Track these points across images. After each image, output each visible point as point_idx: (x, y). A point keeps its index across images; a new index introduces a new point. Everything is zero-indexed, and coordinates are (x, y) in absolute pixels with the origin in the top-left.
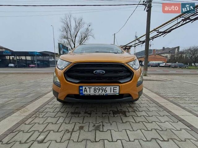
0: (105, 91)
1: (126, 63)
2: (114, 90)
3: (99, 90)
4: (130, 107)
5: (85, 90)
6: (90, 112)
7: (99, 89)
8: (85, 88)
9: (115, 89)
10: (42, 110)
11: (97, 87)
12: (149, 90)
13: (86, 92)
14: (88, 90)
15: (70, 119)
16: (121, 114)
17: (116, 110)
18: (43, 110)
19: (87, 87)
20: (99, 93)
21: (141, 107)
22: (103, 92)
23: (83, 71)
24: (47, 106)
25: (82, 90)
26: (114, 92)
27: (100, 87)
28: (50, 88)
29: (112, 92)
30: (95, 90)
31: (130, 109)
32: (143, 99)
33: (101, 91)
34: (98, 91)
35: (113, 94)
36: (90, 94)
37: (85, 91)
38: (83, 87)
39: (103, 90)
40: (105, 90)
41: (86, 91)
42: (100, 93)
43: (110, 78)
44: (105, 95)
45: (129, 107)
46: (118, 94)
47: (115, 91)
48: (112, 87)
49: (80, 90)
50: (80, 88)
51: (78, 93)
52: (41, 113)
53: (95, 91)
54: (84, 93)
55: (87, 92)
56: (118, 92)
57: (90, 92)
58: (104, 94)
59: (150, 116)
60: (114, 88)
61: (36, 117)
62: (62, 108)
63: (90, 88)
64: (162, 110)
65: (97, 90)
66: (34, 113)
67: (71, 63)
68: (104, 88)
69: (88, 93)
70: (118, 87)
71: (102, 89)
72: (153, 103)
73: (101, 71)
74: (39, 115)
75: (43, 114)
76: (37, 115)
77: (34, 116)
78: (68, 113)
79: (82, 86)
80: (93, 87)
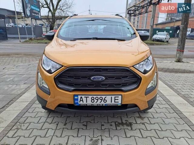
0: (105, 101)
1: (133, 66)
2: (115, 99)
3: (98, 100)
5: (81, 100)
7: (97, 98)
8: (81, 97)
9: (116, 98)
10: (22, 120)
11: (95, 97)
14: (84, 99)
16: (125, 127)
17: (120, 122)
18: (24, 121)
19: (83, 97)
20: (97, 103)
21: (154, 118)
22: (102, 103)
24: (27, 114)
25: (77, 99)
26: (115, 102)
27: (99, 97)
29: (113, 102)
30: (92, 100)
31: (139, 120)
32: (161, 106)
33: (99, 101)
34: (96, 101)
35: (114, 105)
36: (87, 104)
37: (80, 100)
38: (79, 96)
39: (102, 100)
40: (104, 100)
41: (82, 100)
43: (111, 85)
44: (104, 105)
45: (138, 117)
46: (120, 105)
47: (116, 101)
48: (113, 97)
49: (74, 100)
50: (75, 98)
51: (73, 103)
52: (23, 125)
53: (93, 101)
54: (79, 103)
55: (83, 102)
56: (120, 102)
57: (87, 102)
58: (103, 104)
59: (163, 130)
60: (115, 97)
61: (18, 129)
62: (48, 117)
63: (87, 97)
64: (182, 122)
65: (95, 100)
66: (13, 124)
67: (63, 66)
68: (104, 97)
69: (85, 103)
70: (120, 97)
71: (101, 98)
72: (173, 113)
73: (100, 78)
74: (21, 126)
75: (26, 125)
76: (19, 127)
77: (15, 127)
79: (77, 95)
80: (90, 97)
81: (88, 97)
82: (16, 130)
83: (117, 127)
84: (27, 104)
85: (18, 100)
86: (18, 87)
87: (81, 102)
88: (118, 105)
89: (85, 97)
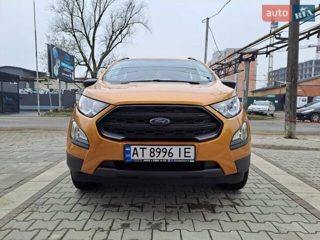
0: (170, 155)
1: (209, 105)
2: (185, 152)
3: (160, 152)
4: (228, 198)
5: (135, 152)
6: (140, 205)
7: (158, 150)
8: (135, 149)
9: (187, 150)
10: (40, 201)
11: (155, 148)
12: (285, 169)
13: (135, 156)
14: (140, 151)
15: (102, 215)
16: (204, 209)
17: (195, 202)
18: (42, 202)
19: (138, 147)
20: (159, 158)
21: (250, 199)
22: (167, 157)
23: (130, 120)
24: (47, 195)
25: (129, 152)
26: (185, 156)
27: (161, 148)
28: (41, 163)
29: (183, 157)
30: (151, 152)
31: (226, 203)
32: (261, 186)
33: (162, 154)
34: (157, 154)
35: (185, 161)
36: (143, 160)
37: (134, 154)
38: (131, 146)
39: (166, 152)
40: (169, 153)
41: (137, 154)
42: (161, 157)
43: (179, 132)
44: (169, 161)
45: (224, 199)
46: (193, 161)
47: (187, 155)
48: (183, 148)
49: (125, 152)
50: (127, 149)
51: (121, 159)
52: (40, 207)
53: (152, 154)
54: (132, 158)
55: (138, 156)
56: (193, 157)
57: (143, 156)
58: (167, 160)
59: (265, 213)
60: (185, 149)
61: (33, 211)
62: (81, 198)
63: (143, 149)
64: (294, 204)
65: (155, 152)
66: (26, 206)
67: (110, 104)
68: (168, 148)
69: (140, 157)
70: (193, 148)
71: (164, 150)
72: (280, 194)
73: (163, 120)
74: (38, 208)
75: (46, 208)
76: (35, 209)
77: (27, 210)
78: (96, 206)
79: (129, 146)
80: (149, 148)
81: (146, 148)
82: (30, 213)
83: (191, 210)
84: (47, 183)
85: (34, 180)
86: (34, 165)
87: (135, 157)
88: (190, 161)
89: (140, 148)
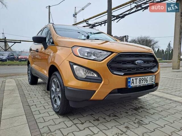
2: (152, 79)
3: (143, 80)
5: (133, 82)
7: (142, 79)
8: (133, 80)
11: (141, 78)
14: (135, 81)
22: (146, 83)
25: (130, 82)
26: (152, 81)
27: (144, 78)
30: (140, 81)
33: (144, 81)
35: (151, 84)
36: (136, 86)
37: (132, 83)
38: (131, 78)
40: (146, 80)
41: (133, 83)
42: (143, 84)
48: (151, 76)
50: (129, 80)
54: (131, 85)
56: (154, 81)
57: (136, 84)
63: (136, 79)
65: (141, 81)
68: (146, 77)
80: (138, 78)
81: (137, 79)
88: (153, 84)
89: (135, 79)
